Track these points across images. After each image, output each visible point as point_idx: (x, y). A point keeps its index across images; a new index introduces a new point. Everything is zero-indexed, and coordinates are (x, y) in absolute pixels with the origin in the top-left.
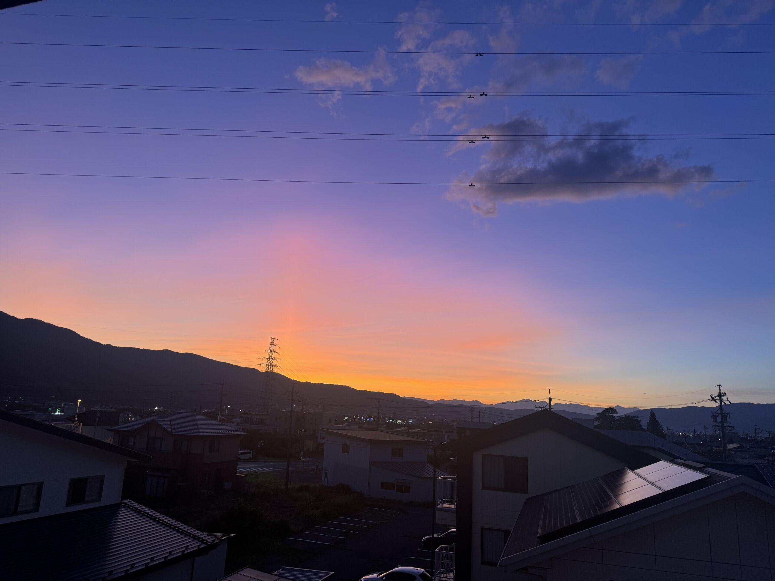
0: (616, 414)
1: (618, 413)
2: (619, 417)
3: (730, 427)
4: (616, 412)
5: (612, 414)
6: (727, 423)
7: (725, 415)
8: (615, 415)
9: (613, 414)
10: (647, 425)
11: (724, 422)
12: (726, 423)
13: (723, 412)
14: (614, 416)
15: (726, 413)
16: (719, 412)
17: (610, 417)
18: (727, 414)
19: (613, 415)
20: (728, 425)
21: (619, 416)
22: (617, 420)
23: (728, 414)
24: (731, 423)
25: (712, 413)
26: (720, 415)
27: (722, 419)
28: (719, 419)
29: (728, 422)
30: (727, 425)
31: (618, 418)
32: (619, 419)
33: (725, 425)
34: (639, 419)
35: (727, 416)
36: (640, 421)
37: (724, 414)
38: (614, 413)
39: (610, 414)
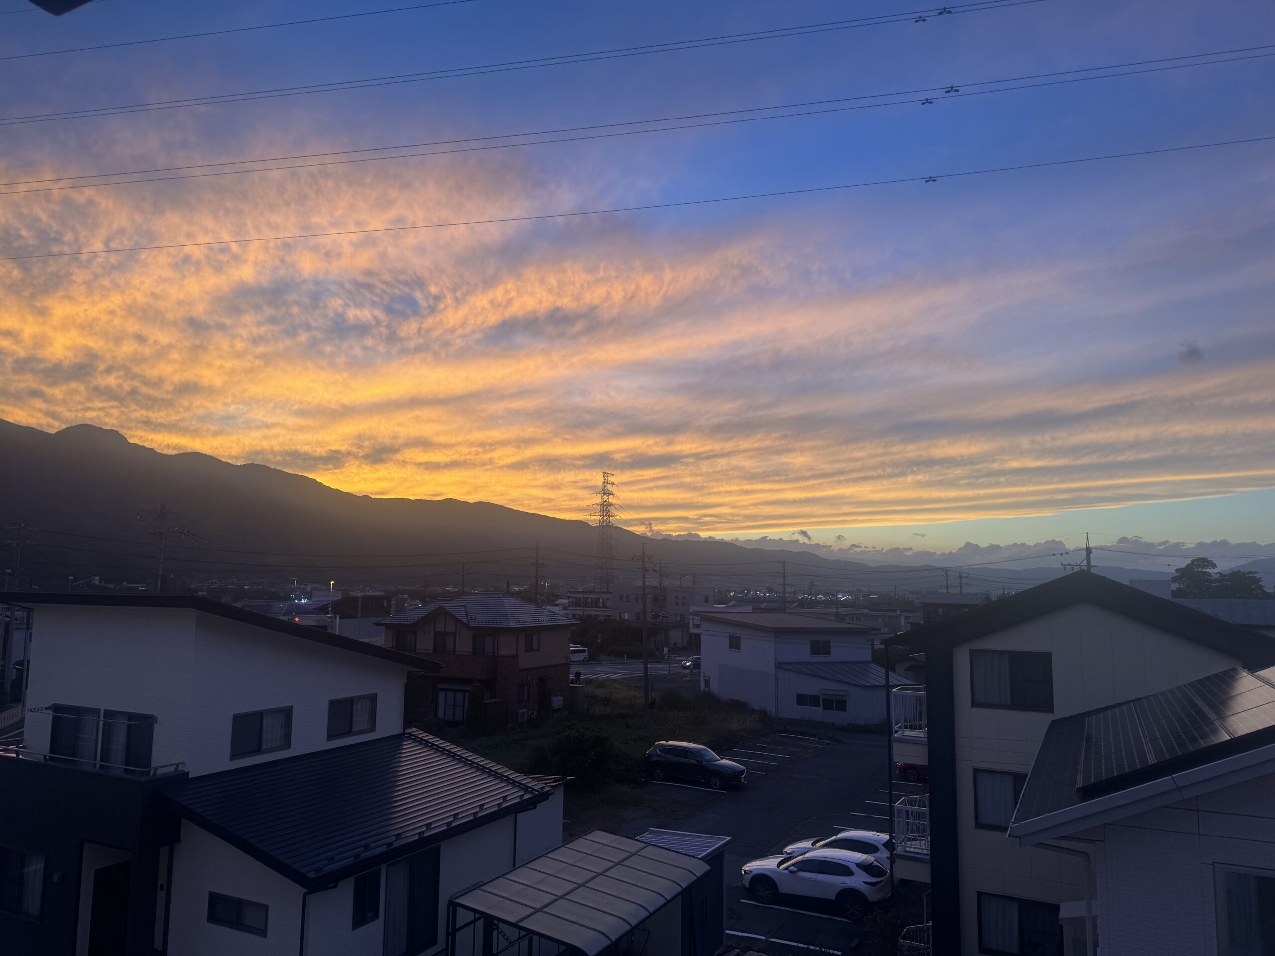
0: (1214, 568)
1: (1217, 566)
2: (1218, 574)
4: (1214, 566)
5: (1204, 568)
8: (1210, 570)
9: (1208, 568)
14: (1209, 572)
17: (1201, 575)
19: (1208, 570)
21: (1219, 572)
22: (1216, 580)
31: (1217, 576)
32: (1220, 578)
34: (1258, 576)
36: (1259, 580)
38: (1210, 567)
39: (1202, 569)
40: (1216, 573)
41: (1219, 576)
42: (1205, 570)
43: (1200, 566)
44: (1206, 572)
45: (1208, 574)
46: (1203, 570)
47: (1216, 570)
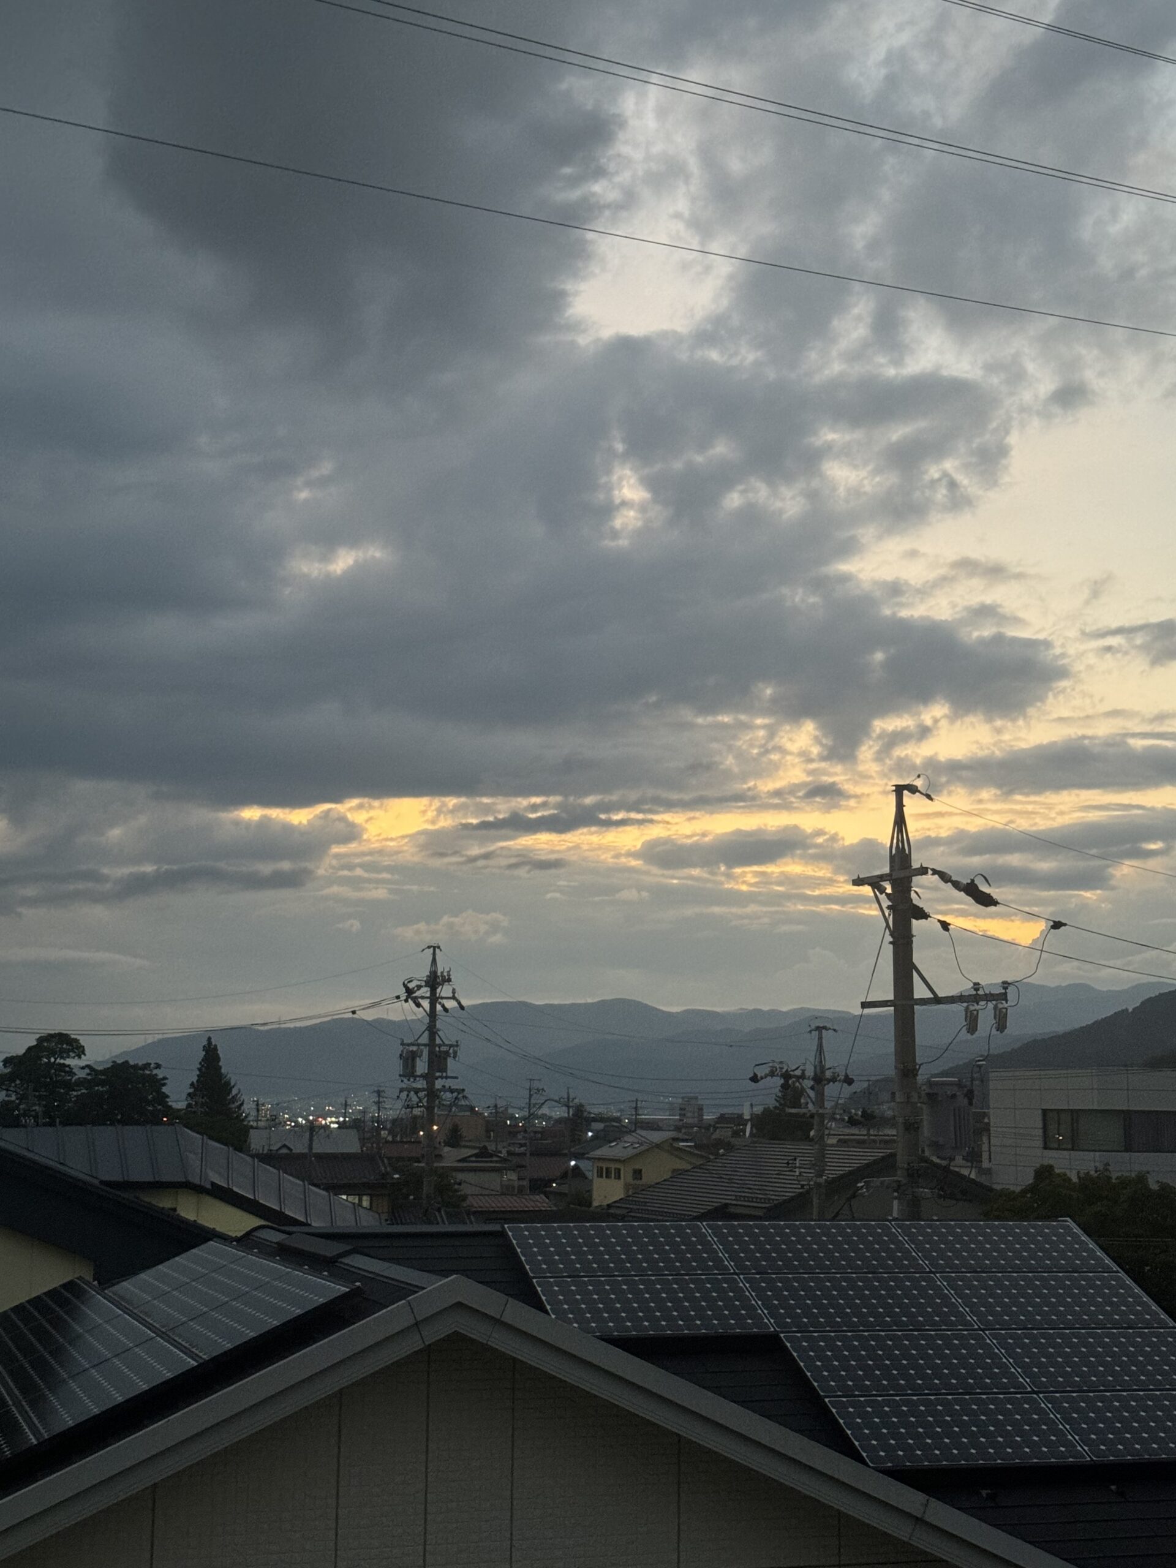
0: (80, 1057)
1: (87, 1051)
2: (87, 1071)
3: (452, 1091)
4: (80, 1051)
5: (62, 1058)
6: (447, 1077)
7: (443, 1049)
8: (72, 1062)
9: (68, 1057)
10: (189, 1094)
11: (438, 1074)
12: (442, 1077)
13: (438, 1041)
14: (69, 1066)
15: (444, 1044)
16: (425, 1039)
17: (53, 1071)
18: (447, 1045)
19: (68, 1062)
20: (448, 1083)
21: (88, 1066)
22: (81, 1083)
23: (451, 1046)
24: (456, 1078)
25: (402, 1044)
26: (426, 1052)
27: (431, 1063)
28: (421, 1067)
29: (449, 1074)
30: (444, 1086)
31: (82, 1074)
32: (89, 1077)
33: (438, 1084)
34: (160, 1073)
35: (447, 1053)
36: (162, 1082)
37: (440, 1046)
38: (72, 1054)
39: (56, 1059)
40: (83, 1068)
41: (88, 1074)
42: (62, 1061)
43: (53, 1053)
44: (64, 1064)
45: (67, 1069)
46: (58, 1061)
47: (83, 1062)
